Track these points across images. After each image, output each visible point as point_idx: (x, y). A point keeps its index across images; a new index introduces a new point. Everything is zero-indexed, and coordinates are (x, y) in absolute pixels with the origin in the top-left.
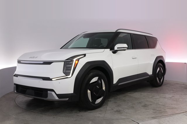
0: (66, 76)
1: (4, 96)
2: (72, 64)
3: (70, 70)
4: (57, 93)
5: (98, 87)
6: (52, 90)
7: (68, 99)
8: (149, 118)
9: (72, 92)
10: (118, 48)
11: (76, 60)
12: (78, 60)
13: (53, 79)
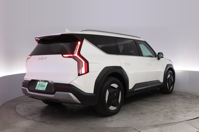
1: (4, 104)
8: (150, 126)
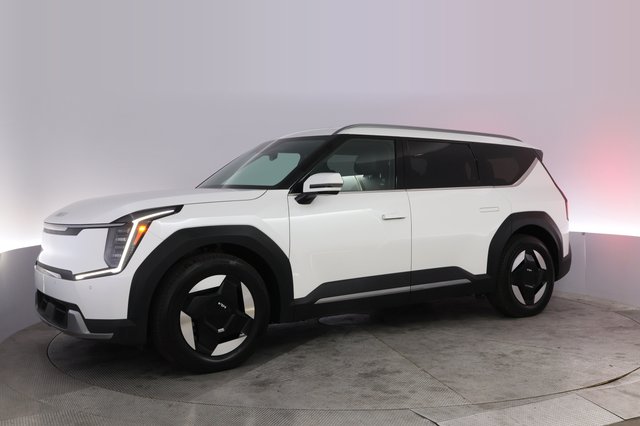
0: (110, 268)
2: (126, 235)
3: (121, 251)
4: (86, 318)
5: (222, 305)
6: (75, 307)
7: (112, 334)
8: (468, 406)
9: (124, 316)
10: (312, 187)
11: (140, 224)
12: (148, 223)
13: (77, 277)
